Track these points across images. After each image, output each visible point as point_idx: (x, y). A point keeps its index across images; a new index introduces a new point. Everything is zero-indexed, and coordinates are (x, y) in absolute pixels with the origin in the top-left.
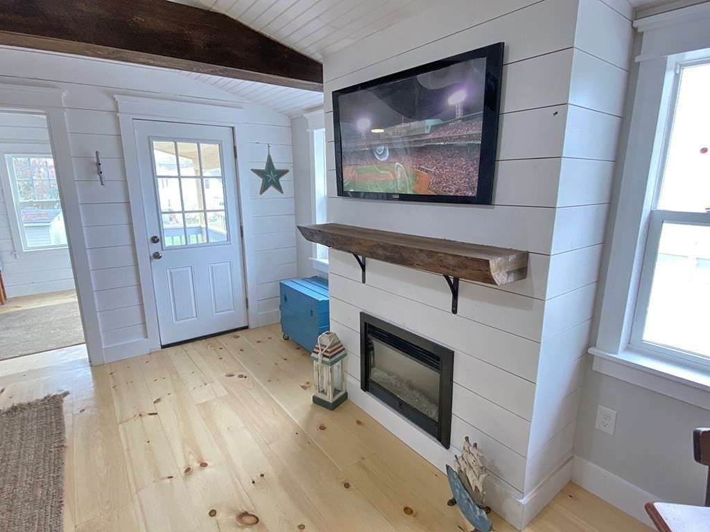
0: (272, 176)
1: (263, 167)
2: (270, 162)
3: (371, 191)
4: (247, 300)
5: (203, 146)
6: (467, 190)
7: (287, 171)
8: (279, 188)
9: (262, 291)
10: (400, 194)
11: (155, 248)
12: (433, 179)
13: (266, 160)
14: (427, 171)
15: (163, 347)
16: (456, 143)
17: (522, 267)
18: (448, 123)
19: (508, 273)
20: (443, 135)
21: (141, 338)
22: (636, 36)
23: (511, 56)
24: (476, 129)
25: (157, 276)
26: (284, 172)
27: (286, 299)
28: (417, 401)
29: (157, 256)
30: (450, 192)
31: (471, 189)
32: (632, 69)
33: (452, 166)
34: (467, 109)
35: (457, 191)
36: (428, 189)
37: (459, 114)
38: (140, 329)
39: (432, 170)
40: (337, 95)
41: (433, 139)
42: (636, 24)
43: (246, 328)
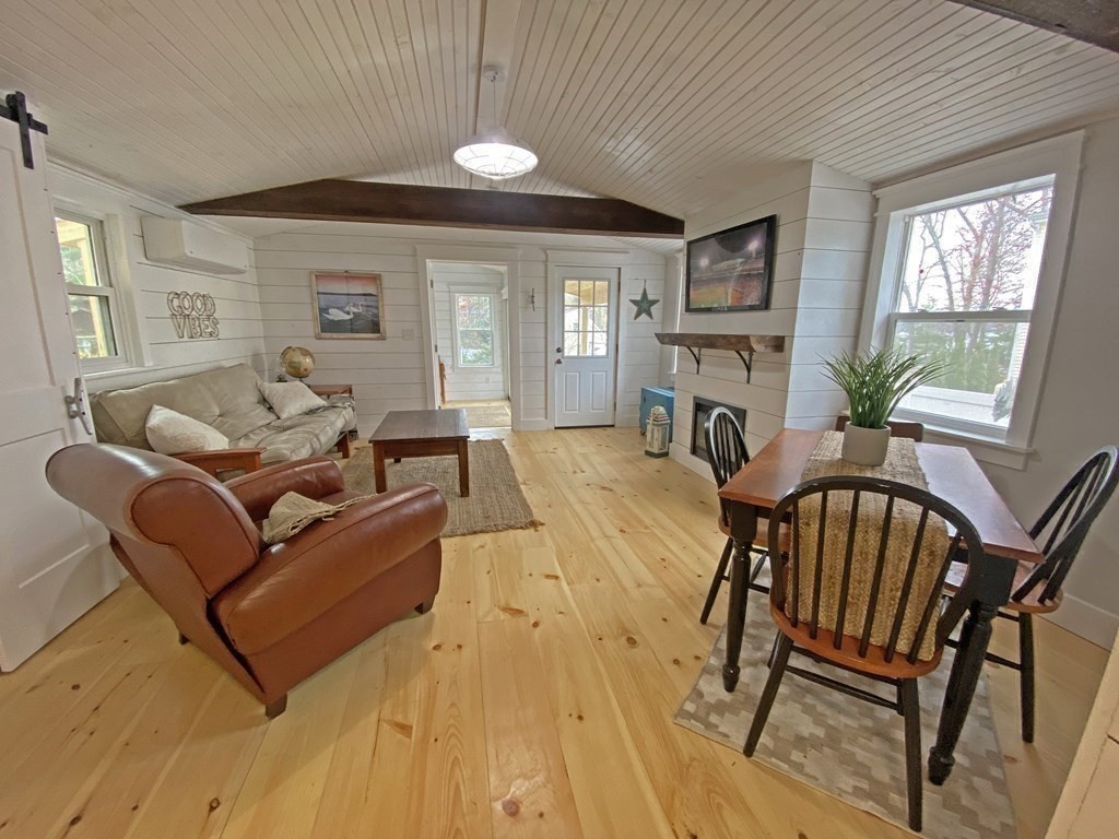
0: (645, 305)
1: (638, 298)
2: (645, 294)
4: (615, 404)
5: (597, 283)
7: (658, 301)
8: (650, 315)
9: (629, 398)
11: (559, 356)
13: (641, 292)
15: (556, 428)
16: (751, 272)
17: (779, 344)
18: (748, 261)
19: (766, 346)
20: (746, 268)
21: (543, 419)
22: (876, 200)
23: (782, 221)
24: (761, 264)
25: (558, 376)
26: (654, 302)
27: (645, 400)
29: (559, 362)
31: (760, 302)
32: (873, 222)
34: (758, 253)
37: (754, 256)
38: (543, 411)
40: (690, 243)
41: (741, 270)
42: (874, 193)
43: (613, 426)
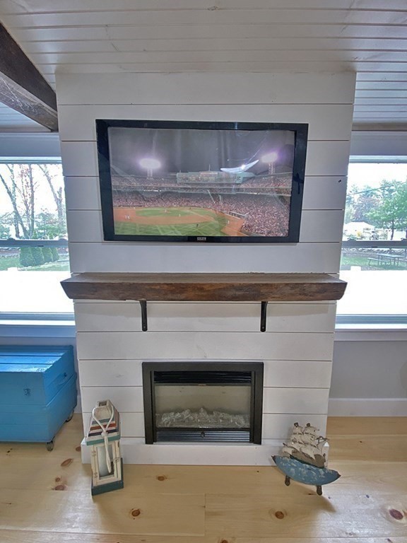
3: (162, 234)
6: (278, 232)
10: (207, 237)
12: (245, 223)
14: (239, 216)
16: (268, 194)
18: (261, 178)
20: (255, 186)
24: (287, 184)
28: (221, 421)
30: (262, 233)
31: (282, 231)
33: (264, 212)
35: (269, 233)
36: (241, 231)
37: (272, 171)
39: (245, 215)
41: (246, 189)
